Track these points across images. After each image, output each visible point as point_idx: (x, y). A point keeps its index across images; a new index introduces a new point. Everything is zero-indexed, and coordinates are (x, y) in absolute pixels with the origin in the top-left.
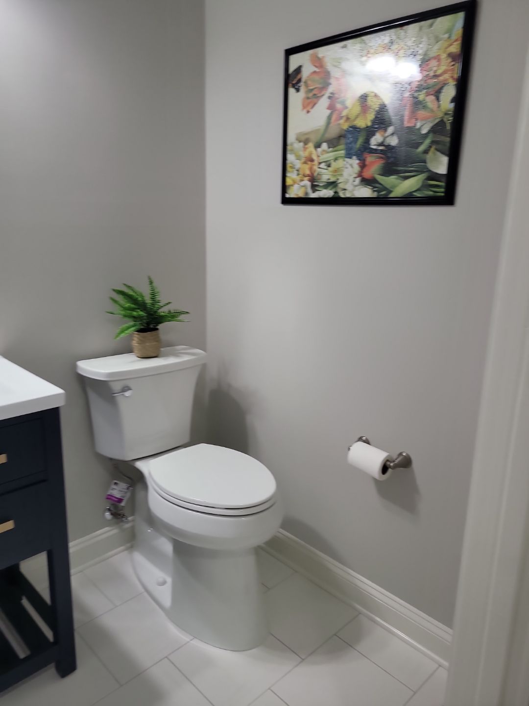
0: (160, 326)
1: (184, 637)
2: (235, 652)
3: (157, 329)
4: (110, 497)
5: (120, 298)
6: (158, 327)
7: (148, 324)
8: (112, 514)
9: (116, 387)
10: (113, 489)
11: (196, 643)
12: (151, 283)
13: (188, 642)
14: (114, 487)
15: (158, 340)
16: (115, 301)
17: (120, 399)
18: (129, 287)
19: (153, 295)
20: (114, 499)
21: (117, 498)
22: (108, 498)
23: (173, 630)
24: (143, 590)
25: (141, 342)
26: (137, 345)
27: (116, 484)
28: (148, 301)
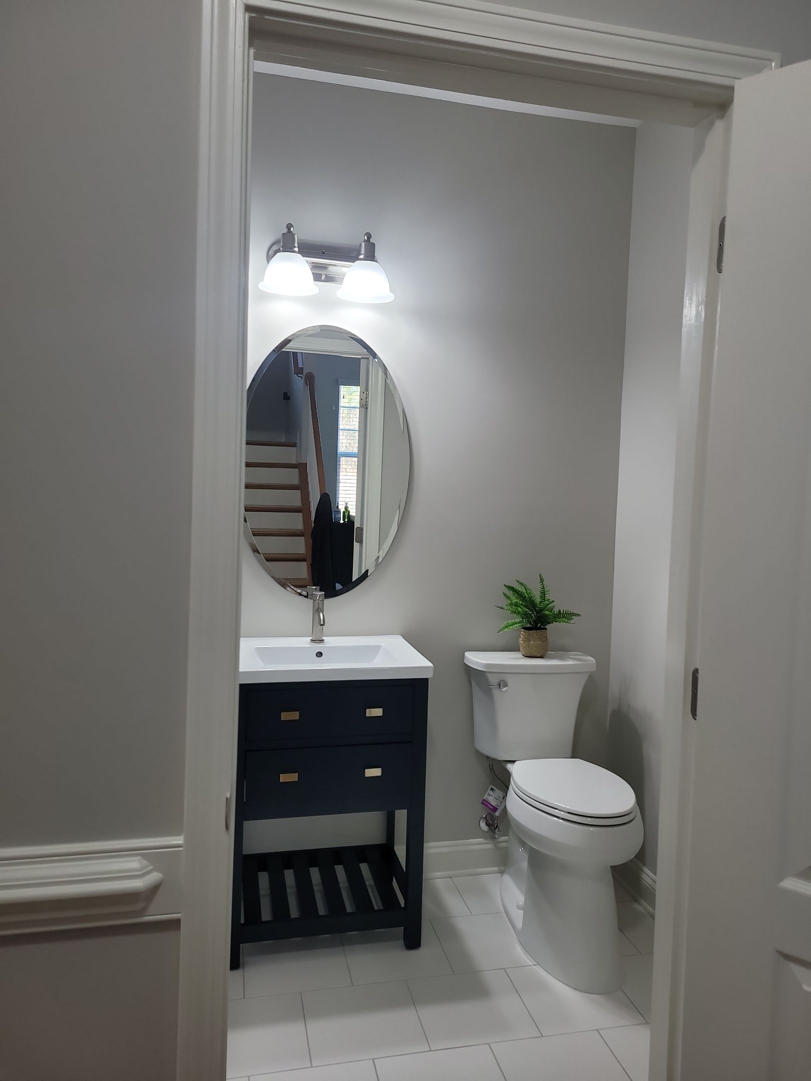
0: (548, 627)
1: (528, 961)
2: (575, 991)
3: (546, 629)
4: (485, 803)
5: (510, 593)
6: (546, 627)
7: (536, 622)
8: (487, 824)
9: (493, 680)
10: (489, 795)
11: (539, 970)
12: (542, 581)
13: (530, 965)
14: (491, 793)
15: (545, 639)
16: (508, 597)
17: (496, 692)
18: (522, 584)
19: (543, 594)
20: (489, 805)
21: (492, 806)
22: (482, 803)
23: (519, 950)
24: (503, 911)
25: (527, 640)
26: (522, 642)
27: (492, 789)
28: (538, 600)
